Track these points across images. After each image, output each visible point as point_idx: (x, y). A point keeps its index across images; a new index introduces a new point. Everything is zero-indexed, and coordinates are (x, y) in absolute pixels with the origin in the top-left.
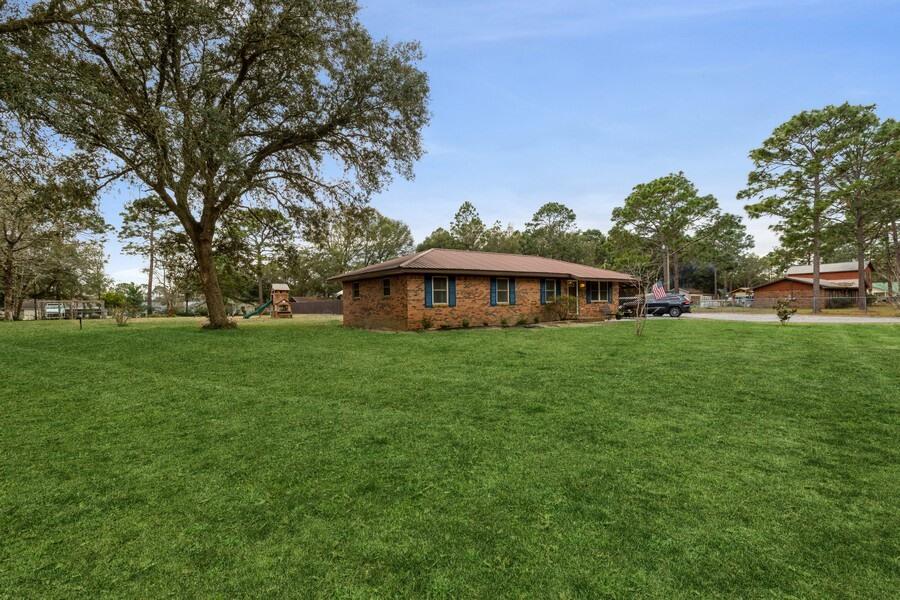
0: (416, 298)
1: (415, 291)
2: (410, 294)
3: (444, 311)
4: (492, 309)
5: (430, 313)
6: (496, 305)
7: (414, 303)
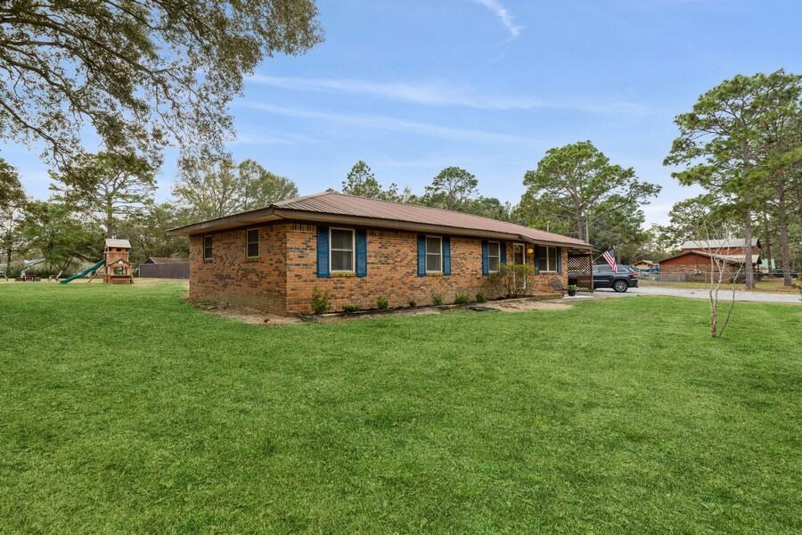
0: (303, 261)
1: (301, 252)
2: (291, 254)
3: (348, 283)
4: (419, 280)
5: (324, 286)
6: (425, 275)
7: (297, 270)
